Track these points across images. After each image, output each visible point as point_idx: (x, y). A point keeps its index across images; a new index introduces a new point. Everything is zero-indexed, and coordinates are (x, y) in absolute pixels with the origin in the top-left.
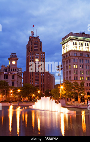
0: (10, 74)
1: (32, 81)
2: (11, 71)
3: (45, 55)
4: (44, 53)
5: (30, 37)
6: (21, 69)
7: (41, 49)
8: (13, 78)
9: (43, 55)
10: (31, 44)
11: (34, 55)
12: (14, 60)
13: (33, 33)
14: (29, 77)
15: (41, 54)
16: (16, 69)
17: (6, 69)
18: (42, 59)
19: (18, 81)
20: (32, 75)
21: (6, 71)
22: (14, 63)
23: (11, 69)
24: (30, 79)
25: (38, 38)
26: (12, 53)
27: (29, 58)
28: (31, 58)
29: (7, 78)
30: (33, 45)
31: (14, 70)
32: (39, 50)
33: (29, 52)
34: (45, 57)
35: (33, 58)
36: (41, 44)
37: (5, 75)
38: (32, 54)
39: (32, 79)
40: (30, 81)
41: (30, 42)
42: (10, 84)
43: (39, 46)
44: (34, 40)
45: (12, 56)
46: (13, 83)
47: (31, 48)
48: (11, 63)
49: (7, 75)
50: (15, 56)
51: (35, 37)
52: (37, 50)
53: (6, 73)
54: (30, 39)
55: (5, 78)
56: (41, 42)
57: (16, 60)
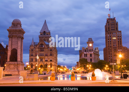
0: (88, 53)
1: (110, 56)
2: (89, 51)
3: (121, 33)
4: (120, 32)
5: (107, 19)
6: (98, 48)
7: (117, 28)
8: (91, 56)
9: (119, 34)
10: (109, 25)
11: (111, 34)
12: (91, 43)
13: (109, 16)
14: (108, 53)
15: (118, 33)
16: (92, 50)
17: (86, 50)
18: (118, 37)
19: (95, 58)
20: (110, 51)
21: (86, 51)
22: (91, 45)
23: (89, 50)
24: (109, 54)
25: (114, 19)
26: (89, 38)
27: (107, 37)
28: (108, 37)
29: (86, 56)
30: (110, 26)
31: (91, 51)
32: (116, 29)
33: (107, 32)
34: (121, 35)
35: (110, 37)
36: (117, 24)
37: (85, 54)
38: (109, 34)
39: (110, 54)
40: (109, 56)
41: (108, 24)
42: (89, 61)
43: (116, 26)
44: (110, 22)
45: (89, 40)
46: (91, 60)
47: (109, 28)
48: (89, 45)
49: (86, 54)
50: (92, 40)
51: (111, 19)
52: (114, 30)
53: (85, 53)
54: (107, 21)
55: (85, 56)
56: (117, 22)
57: (92, 43)
